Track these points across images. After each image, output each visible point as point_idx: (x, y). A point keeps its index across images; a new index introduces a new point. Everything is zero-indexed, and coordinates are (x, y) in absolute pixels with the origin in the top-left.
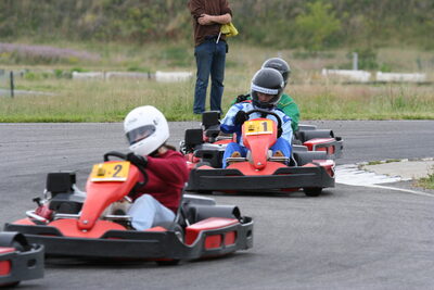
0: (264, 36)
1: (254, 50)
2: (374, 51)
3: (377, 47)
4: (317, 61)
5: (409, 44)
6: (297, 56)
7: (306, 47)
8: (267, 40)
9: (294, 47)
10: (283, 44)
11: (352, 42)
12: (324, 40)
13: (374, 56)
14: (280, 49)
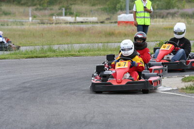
0: (21, 1)
1: (17, 7)
2: (70, 6)
3: (71, 5)
4: (46, 12)
5: (85, 3)
6: (36, 9)
7: (40, 5)
8: (23, 2)
9: (35, 5)
10: (29, 4)
11: (60, 3)
12: (48, 2)
13: (71, 9)
14: (29, 6)
